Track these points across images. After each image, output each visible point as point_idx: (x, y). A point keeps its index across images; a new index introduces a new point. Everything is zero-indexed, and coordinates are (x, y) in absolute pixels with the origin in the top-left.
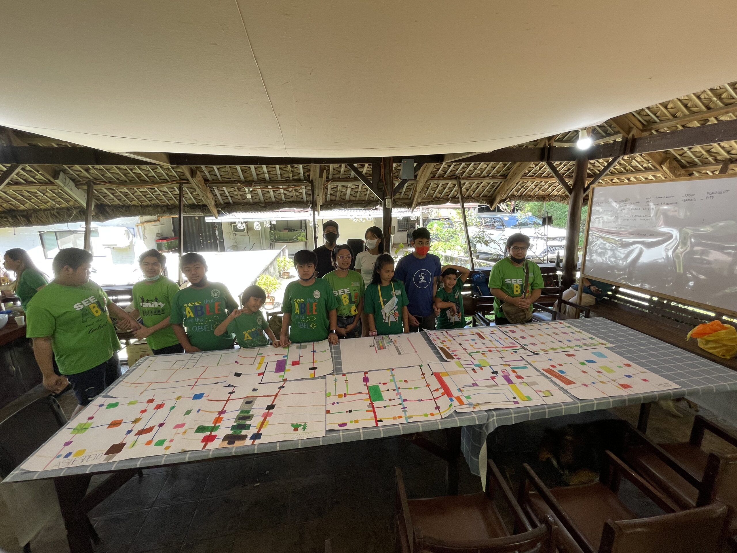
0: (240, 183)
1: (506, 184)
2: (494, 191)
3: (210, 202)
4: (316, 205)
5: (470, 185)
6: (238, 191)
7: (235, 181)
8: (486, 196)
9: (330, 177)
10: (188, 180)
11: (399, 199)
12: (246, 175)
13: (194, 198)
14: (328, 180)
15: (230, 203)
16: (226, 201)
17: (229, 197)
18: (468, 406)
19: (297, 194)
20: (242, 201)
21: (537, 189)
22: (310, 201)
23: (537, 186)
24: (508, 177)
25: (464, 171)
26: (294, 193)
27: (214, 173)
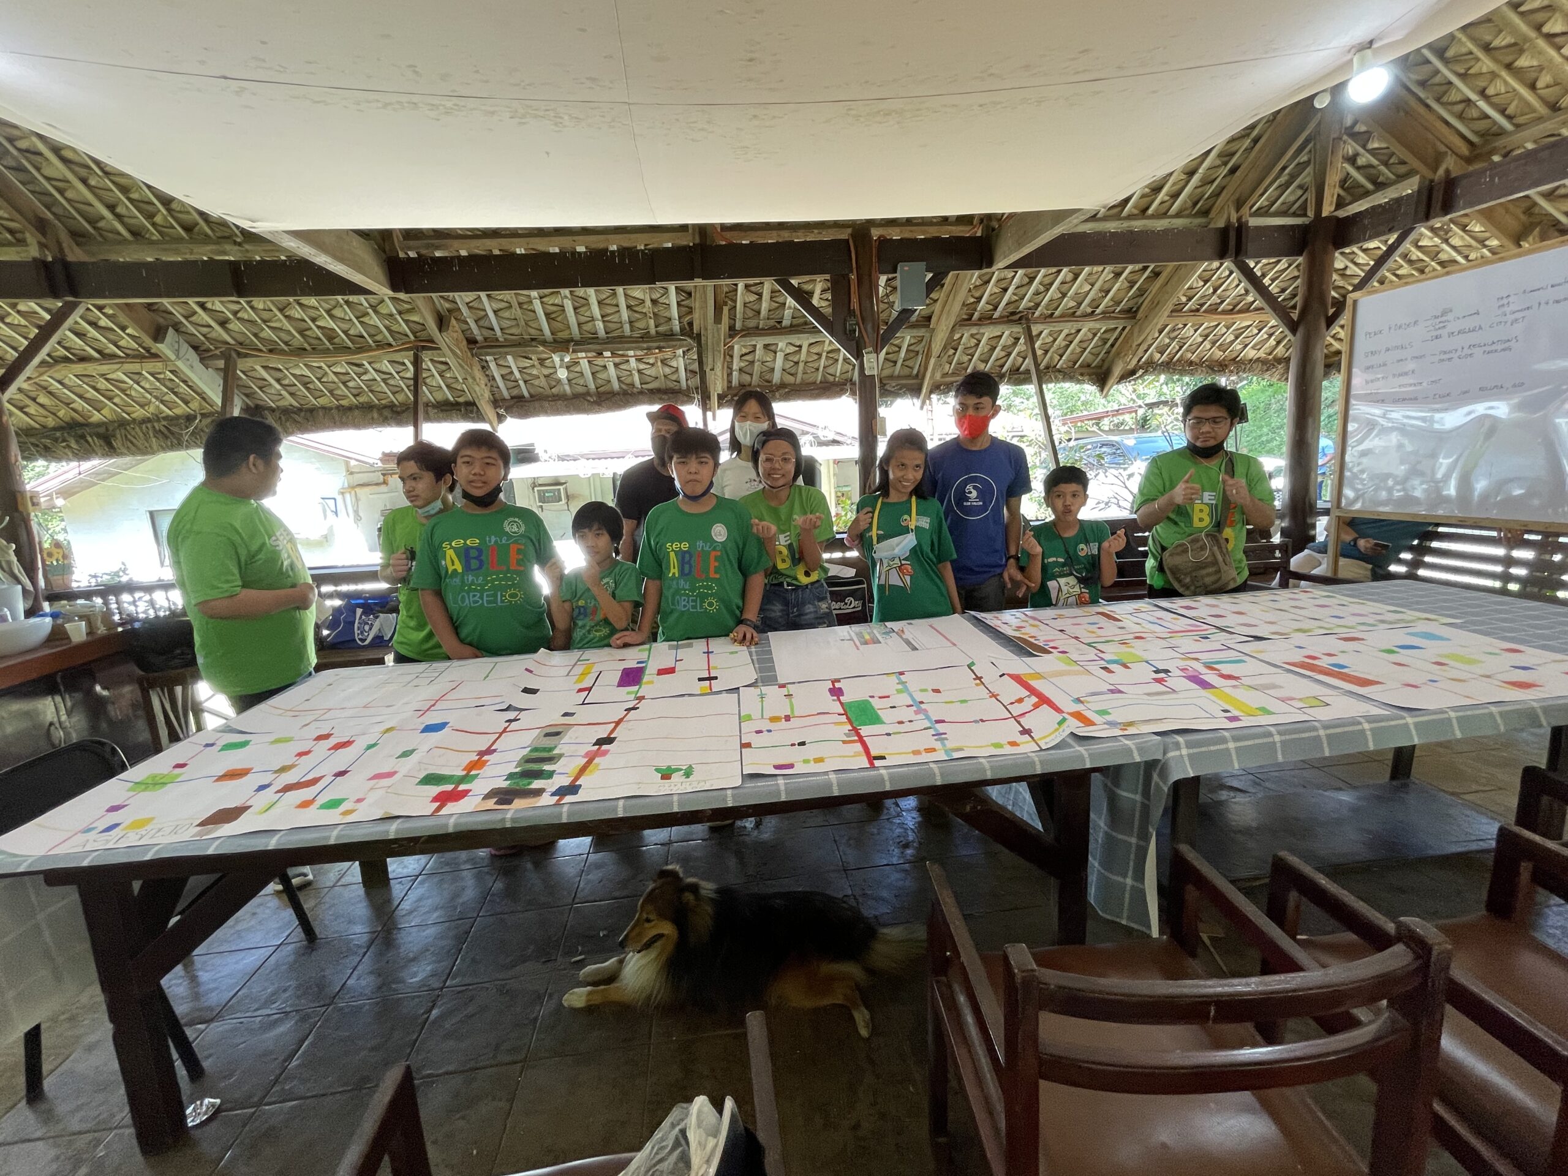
0: (544, 346)
1: (1136, 330)
2: (1108, 352)
3: (482, 395)
4: (709, 398)
5: (1051, 339)
6: (539, 366)
7: (533, 340)
8: (1089, 366)
9: (738, 326)
10: (432, 341)
11: (891, 377)
12: (554, 324)
13: (448, 386)
14: (732, 332)
15: (523, 397)
16: (515, 392)
17: (521, 383)
18: (1106, 726)
19: (667, 370)
20: (548, 392)
21: (1207, 345)
22: (697, 388)
23: (1207, 336)
24: (1140, 315)
25: (1037, 301)
26: (660, 370)
27: (486, 324)
